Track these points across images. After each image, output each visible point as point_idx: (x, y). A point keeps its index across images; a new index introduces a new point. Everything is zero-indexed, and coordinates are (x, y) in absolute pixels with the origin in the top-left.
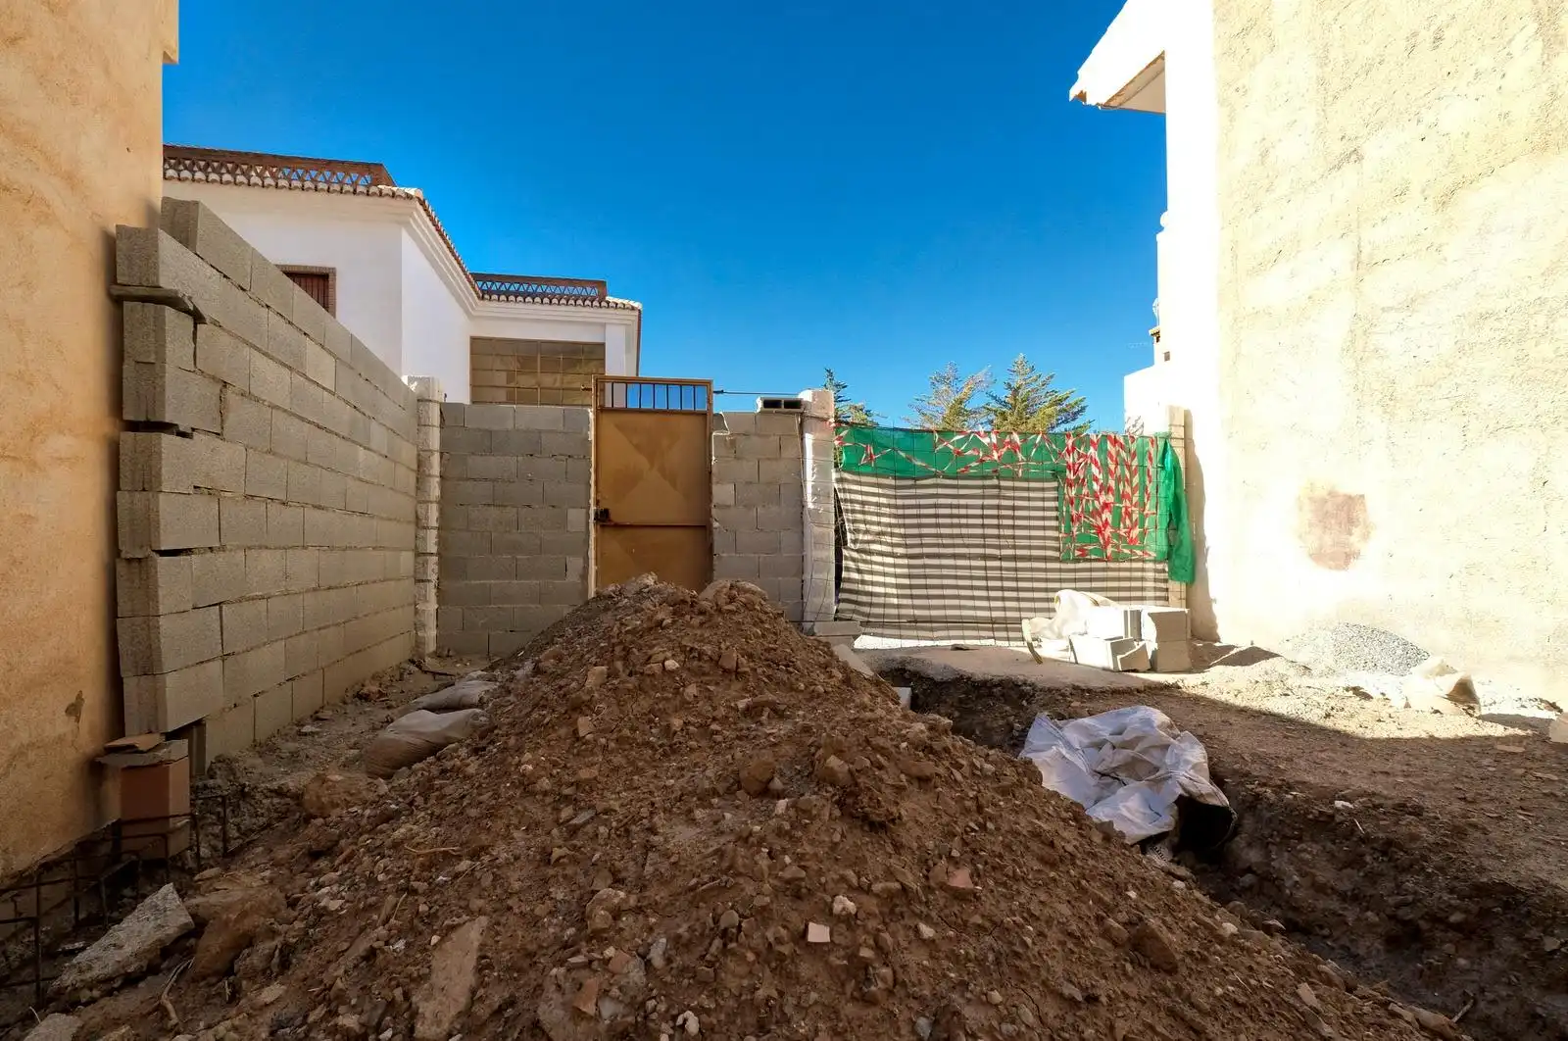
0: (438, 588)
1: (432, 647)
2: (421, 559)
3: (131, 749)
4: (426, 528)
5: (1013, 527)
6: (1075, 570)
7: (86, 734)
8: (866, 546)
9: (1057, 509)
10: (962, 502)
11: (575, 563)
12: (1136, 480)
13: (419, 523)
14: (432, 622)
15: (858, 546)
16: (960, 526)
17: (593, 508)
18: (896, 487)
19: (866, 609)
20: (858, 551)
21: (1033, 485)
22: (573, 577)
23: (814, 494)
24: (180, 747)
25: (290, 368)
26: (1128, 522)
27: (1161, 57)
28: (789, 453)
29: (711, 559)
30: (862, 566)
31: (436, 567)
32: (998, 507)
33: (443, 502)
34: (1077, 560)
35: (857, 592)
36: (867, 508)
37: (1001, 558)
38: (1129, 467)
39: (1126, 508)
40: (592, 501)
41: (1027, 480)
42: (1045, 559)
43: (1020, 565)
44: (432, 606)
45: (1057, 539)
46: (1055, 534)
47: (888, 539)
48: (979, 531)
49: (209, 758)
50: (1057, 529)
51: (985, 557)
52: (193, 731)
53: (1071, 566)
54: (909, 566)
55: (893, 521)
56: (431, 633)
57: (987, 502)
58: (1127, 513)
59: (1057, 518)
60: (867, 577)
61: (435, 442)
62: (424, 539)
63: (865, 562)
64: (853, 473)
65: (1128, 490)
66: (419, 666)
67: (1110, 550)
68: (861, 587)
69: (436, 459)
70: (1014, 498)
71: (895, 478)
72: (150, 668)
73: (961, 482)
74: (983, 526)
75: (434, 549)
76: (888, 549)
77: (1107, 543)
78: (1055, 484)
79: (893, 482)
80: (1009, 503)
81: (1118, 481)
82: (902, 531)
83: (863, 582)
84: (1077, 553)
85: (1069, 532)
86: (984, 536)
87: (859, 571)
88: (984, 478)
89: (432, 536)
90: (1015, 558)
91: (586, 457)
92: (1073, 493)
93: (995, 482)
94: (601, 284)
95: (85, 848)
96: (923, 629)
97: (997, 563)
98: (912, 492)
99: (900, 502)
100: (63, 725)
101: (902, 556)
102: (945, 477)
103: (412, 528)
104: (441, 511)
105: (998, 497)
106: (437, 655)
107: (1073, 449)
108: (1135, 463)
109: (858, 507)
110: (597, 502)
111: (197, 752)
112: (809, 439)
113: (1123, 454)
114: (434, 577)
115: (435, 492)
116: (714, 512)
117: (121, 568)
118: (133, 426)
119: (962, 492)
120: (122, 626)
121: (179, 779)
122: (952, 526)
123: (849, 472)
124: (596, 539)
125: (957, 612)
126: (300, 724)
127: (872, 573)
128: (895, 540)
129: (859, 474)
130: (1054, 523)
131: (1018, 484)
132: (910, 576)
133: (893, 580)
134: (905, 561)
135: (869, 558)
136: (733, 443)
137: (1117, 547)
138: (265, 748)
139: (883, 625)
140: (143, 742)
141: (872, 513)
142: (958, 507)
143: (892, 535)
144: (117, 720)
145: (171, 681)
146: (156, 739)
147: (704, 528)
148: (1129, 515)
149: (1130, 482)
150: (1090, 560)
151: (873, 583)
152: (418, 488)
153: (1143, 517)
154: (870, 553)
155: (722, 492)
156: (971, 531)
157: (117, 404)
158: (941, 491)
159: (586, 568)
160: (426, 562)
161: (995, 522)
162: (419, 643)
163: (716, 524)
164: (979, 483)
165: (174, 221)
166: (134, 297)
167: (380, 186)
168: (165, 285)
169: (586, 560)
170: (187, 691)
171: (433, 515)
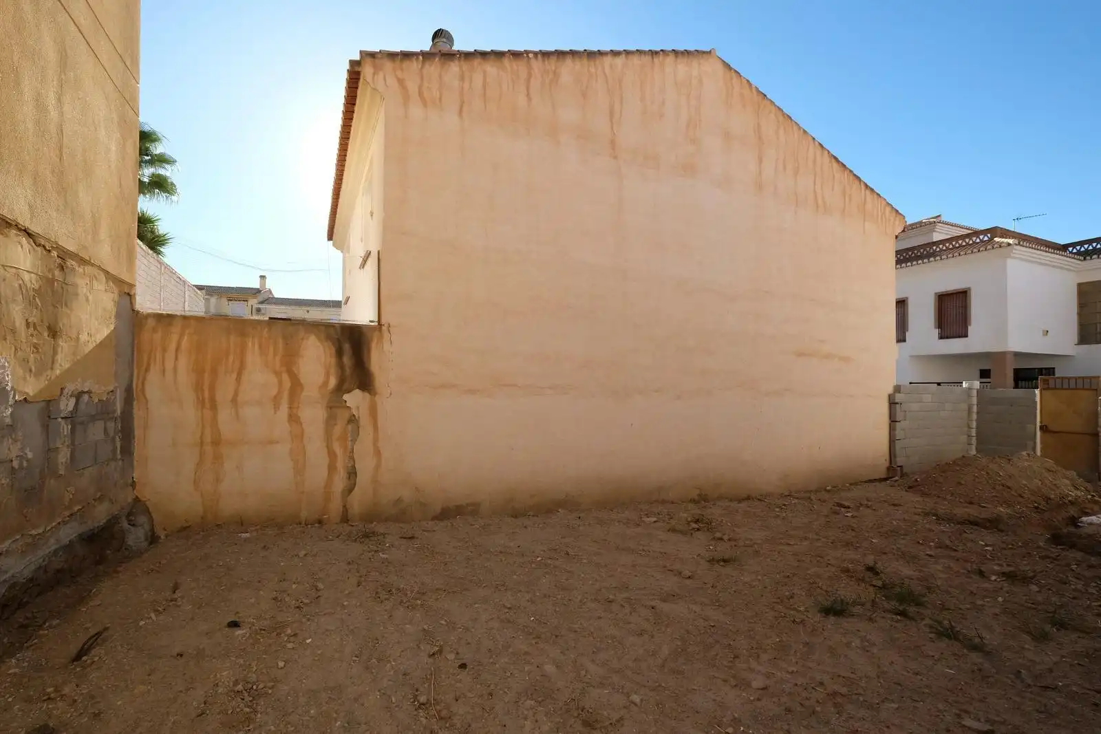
0: (976, 447)
3: (893, 467)
4: (972, 428)
7: (887, 464)
11: (1030, 443)
13: (970, 427)
17: (1038, 424)
22: (1030, 449)
24: (899, 468)
25: (919, 402)
31: (976, 441)
33: (978, 420)
40: (1038, 422)
44: (974, 452)
49: (904, 472)
52: (901, 467)
61: (975, 402)
62: (971, 432)
69: (975, 407)
72: (895, 457)
75: (974, 435)
89: (974, 431)
91: (1035, 407)
103: (966, 429)
104: (977, 424)
110: (1041, 422)
111: (902, 471)
114: (975, 444)
115: (975, 417)
121: (899, 472)
124: (1040, 435)
140: (895, 466)
144: (891, 463)
145: (898, 459)
147: (1096, 434)
152: (969, 416)
157: (890, 418)
159: (1035, 446)
160: (971, 440)
165: (898, 389)
166: (892, 403)
167: (995, 239)
168: (896, 401)
169: (1035, 443)
170: (900, 461)
171: (974, 424)
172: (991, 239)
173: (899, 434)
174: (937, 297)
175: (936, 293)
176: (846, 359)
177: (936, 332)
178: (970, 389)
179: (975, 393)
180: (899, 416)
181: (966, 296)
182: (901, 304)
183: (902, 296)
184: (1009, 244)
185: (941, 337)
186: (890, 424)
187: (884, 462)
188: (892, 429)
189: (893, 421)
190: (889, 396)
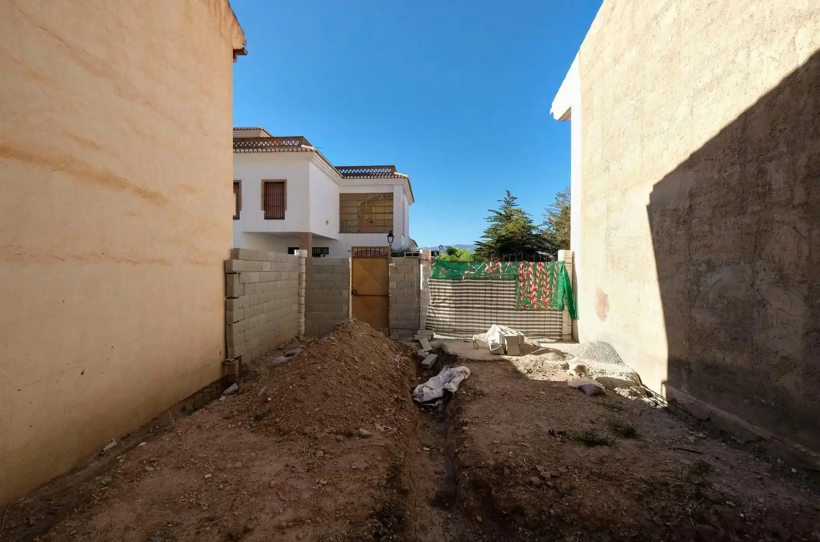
0: (305, 314)
1: (303, 332)
2: (300, 305)
3: (229, 361)
4: (301, 296)
5: (497, 297)
6: (521, 314)
7: (221, 358)
8: (438, 305)
9: (515, 291)
10: (477, 288)
11: (345, 308)
12: (548, 280)
13: (299, 295)
14: (303, 325)
15: (434, 304)
16: (476, 296)
17: (351, 289)
18: (453, 283)
19: (436, 326)
20: (434, 306)
21: (505, 281)
22: (344, 312)
23: (423, 285)
24: (237, 361)
25: (259, 271)
26: (544, 296)
27: (570, 109)
28: (415, 270)
29: (389, 307)
30: (435, 311)
31: (304, 308)
32: (491, 290)
33: (306, 288)
34: (522, 310)
35: (433, 320)
36: (440, 291)
37: (491, 309)
38: (546, 275)
39: (544, 290)
40: (351, 287)
41: (503, 280)
42: (509, 309)
43: (499, 311)
44: (303, 320)
45: (514, 302)
46: (514, 300)
47: (448, 301)
48: (484, 299)
49: (242, 363)
50: (515, 298)
51: (485, 308)
52: (239, 358)
53: (520, 312)
54: (455, 311)
55: (451, 295)
56: (303, 328)
57: (487, 288)
58: (544, 292)
59: (515, 294)
60: (437, 315)
61: (304, 271)
62: (301, 299)
63: (437, 310)
64: (436, 278)
65: (545, 283)
66: (298, 339)
67: (535, 307)
68: (434, 319)
69: (304, 275)
70: (497, 287)
71: (453, 279)
72: (232, 346)
73: (477, 281)
74: (485, 297)
75: (303, 302)
76: (448, 305)
77: (534, 304)
78: (515, 281)
79: (452, 281)
80: (496, 288)
81: (541, 280)
82: (454, 298)
83: (435, 317)
84: (522, 307)
85: (519, 299)
86: (485, 300)
87: (434, 313)
88: (487, 279)
89: (303, 299)
90: (497, 309)
91: (348, 273)
92: (522, 284)
93: (490, 281)
94: (393, 167)
95: (222, 379)
96: (457, 333)
97: (489, 311)
98: (459, 284)
99: (454, 288)
100: (219, 356)
101: (453, 307)
102: (471, 279)
103: (297, 297)
104: (306, 291)
105: (491, 286)
106: (305, 335)
107: (523, 268)
108: (549, 273)
109: (436, 290)
110: (352, 288)
111: (240, 362)
112: (421, 266)
113: (544, 270)
114: (304, 311)
115: (304, 285)
116: (390, 291)
117: (227, 326)
118: (228, 298)
119: (477, 284)
120: (227, 337)
121: (237, 367)
122: (473, 296)
123: (434, 278)
124: (352, 299)
125: (472, 328)
126: (262, 356)
127: (439, 314)
128: (451, 302)
129: (438, 279)
130: (514, 296)
131: (499, 281)
132: (455, 315)
133: (448, 316)
134: (454, 309)
135: (438, 308)
136: (396, 268)
137: (538, 305)
138: (253, 362)
139: (443, 332)
140: (231, 360)
141: (442, 292)
142: (476, 290)
143: (450, 300)
144: (227, 356)
145: (236, 348)
146: (233, 359)
147: (387, 296)
148: (545, 293)
149: (546, 281)
150: (528, 310)
151: (439, 317)
152: (299, 284)
153: (551, 293)
154: (439, 307)
155: (392, 285)
156: (481, 298)
157: (226, 294)
158: (469, 284)
159: (348, 309)
160: (301, 307)
161: (490, 295)
162: (299, 331)
163: (390, 295)
164: (484, 281)
165: (235, 254)
166: (228, 273)
167: (302, 146)
168: (234, 270)
169: (349, 306)
170: (238, 350)
171: (303, 292)
172: (299, 146)
173: (236, 314)
174: (263, 183)
175: (262, 180)
176: (152, 197)
177: (263, 212)
178: (300, 257)
179: (304, 262)
180: (237, 289)
181: (283, 187)
182: (237, 185)
183: (237, 178)
184: (311, 150)
185: (266, 218)
186: (226, 302)
187: (217, 357)
188: (228, 308)
189: (229, 297)
190: (225, 263)
